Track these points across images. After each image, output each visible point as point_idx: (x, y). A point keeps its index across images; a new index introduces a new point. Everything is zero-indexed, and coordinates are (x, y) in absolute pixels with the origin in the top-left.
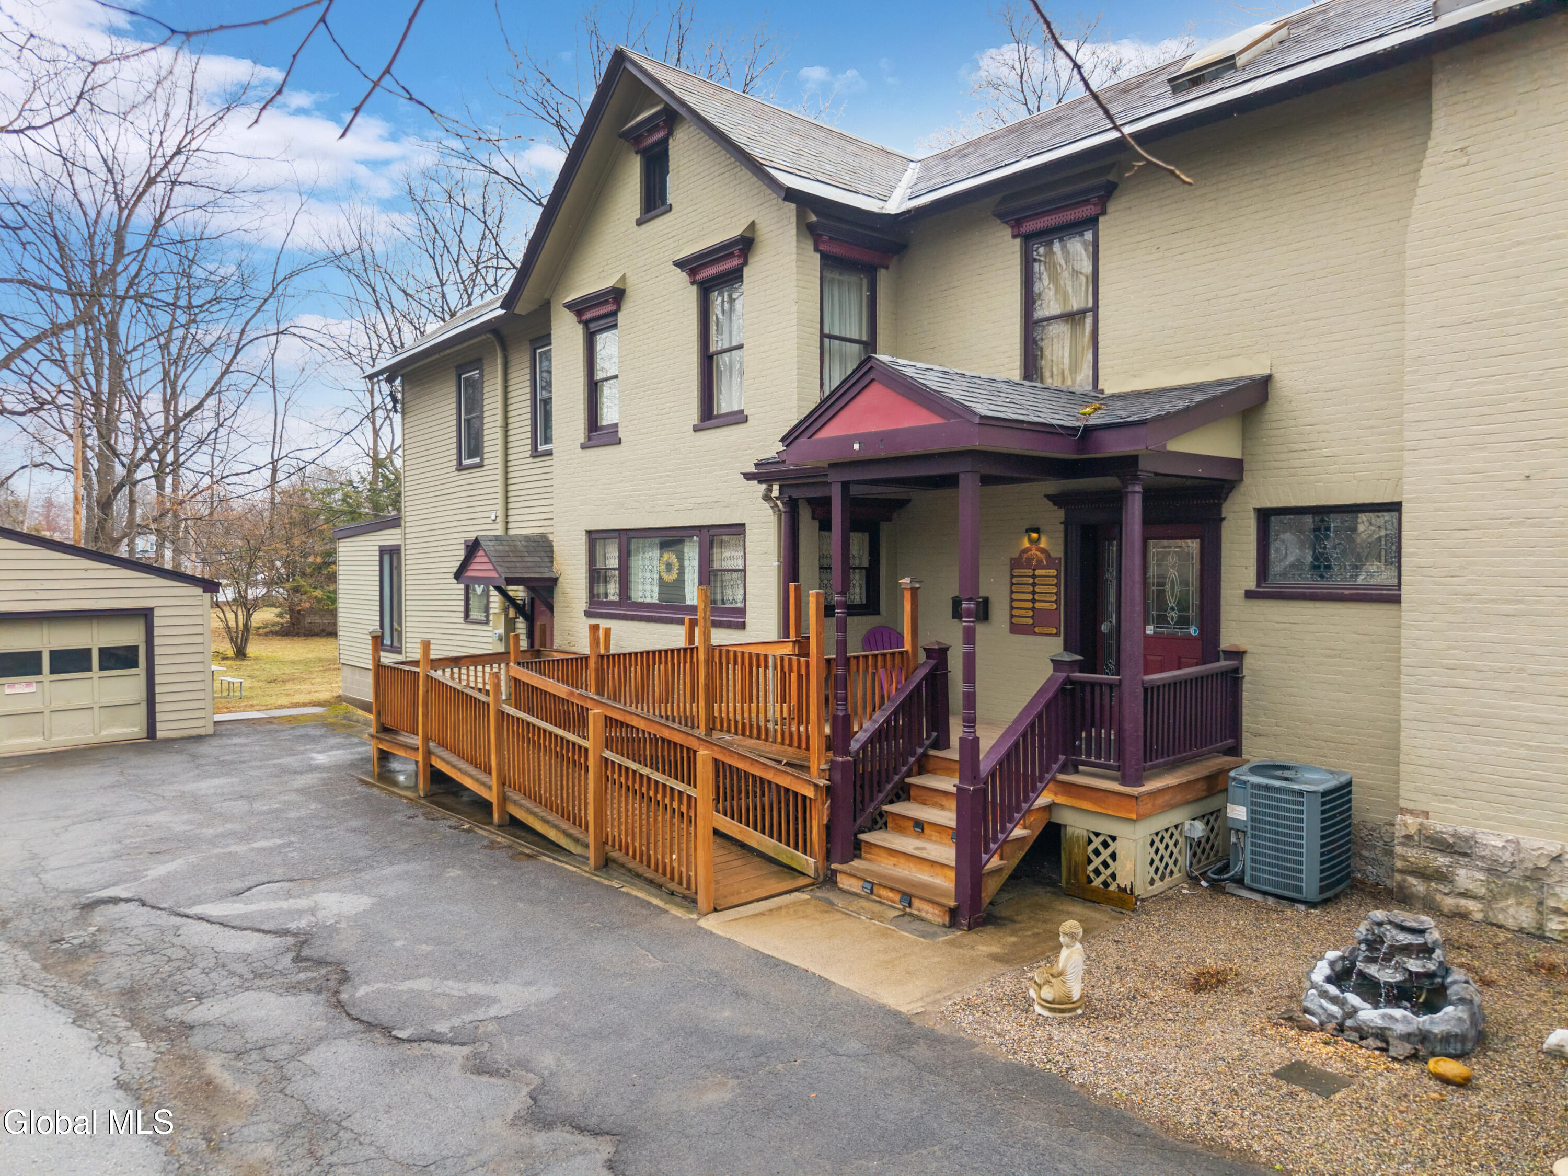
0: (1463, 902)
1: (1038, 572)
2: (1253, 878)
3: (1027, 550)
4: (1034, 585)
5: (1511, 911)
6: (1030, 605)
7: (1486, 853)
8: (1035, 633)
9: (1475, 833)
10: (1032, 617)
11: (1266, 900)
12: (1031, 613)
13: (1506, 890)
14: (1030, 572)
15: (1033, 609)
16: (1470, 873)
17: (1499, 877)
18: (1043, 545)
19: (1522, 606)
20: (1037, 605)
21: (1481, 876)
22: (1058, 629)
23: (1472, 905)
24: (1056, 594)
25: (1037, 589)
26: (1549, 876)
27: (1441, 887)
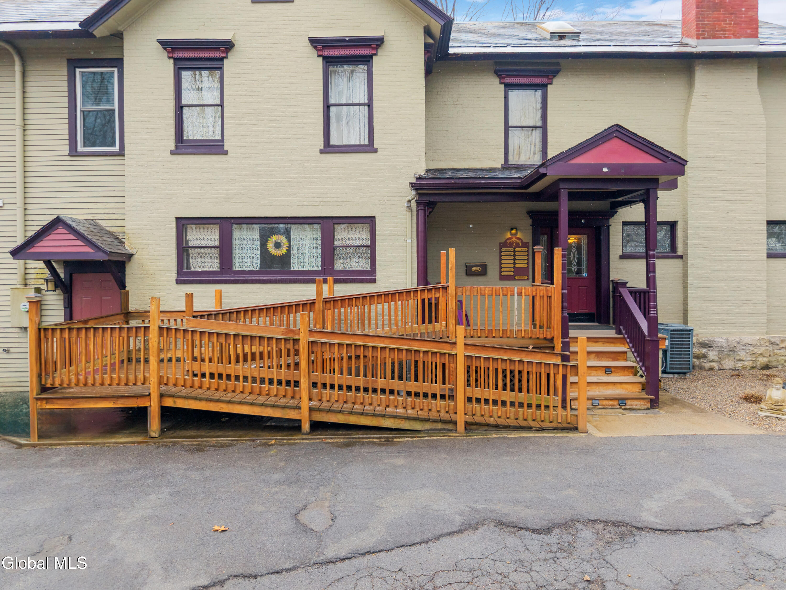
0: (712, 364)
1: (516, 249)
2: (671, 368)
3: (509, 239)
4: (514, 255)
5: (727, 363)
6: (512, 266)
7: (719, 345)
8: (515, 279)
9: (714, 338)
10: (513, 272)
11: (674, 376)
12: (513, 270)
13: (724, 357)
14: (512, 249)
15: (514, 267)
16: (713, 353)
17: (722, 353)
18: (519, 235)
19: (726, 258)
20: (516, 266)
21: (716, 353)
22: (528, 276)
23: (715, 365)
24: (527, 259)
25: (516, 258)
26: (736, 349)
27: (704, 360)
